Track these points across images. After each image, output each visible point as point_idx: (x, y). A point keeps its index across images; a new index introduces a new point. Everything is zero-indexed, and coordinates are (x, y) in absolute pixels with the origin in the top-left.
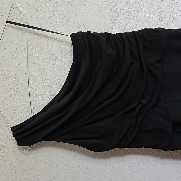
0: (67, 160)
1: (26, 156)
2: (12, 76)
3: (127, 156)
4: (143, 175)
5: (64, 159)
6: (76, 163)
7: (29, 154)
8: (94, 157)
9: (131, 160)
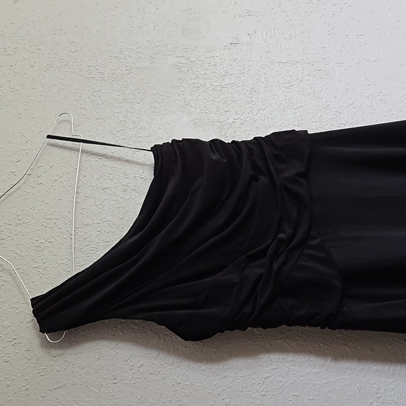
0: (139, 366)
1: (55, 359)
2: (46, 217)
3: (262, 356)
4: (298, 396)
5: (132, 364)
6: (156, 373)
7: (61, 355)
8: (193, 360)
9: (271, 364)
